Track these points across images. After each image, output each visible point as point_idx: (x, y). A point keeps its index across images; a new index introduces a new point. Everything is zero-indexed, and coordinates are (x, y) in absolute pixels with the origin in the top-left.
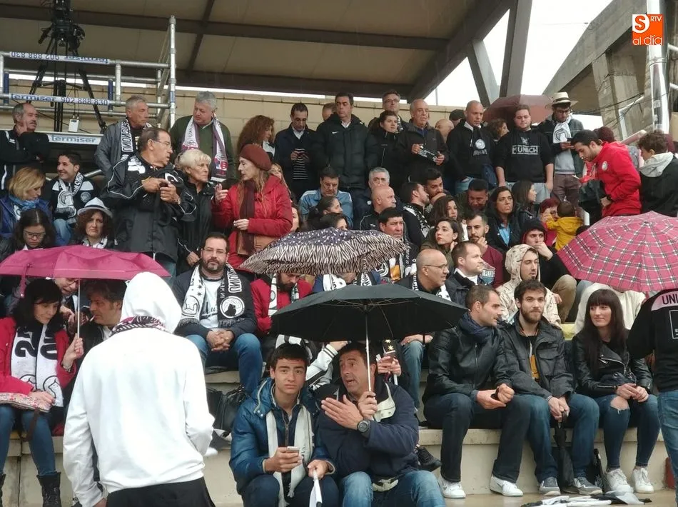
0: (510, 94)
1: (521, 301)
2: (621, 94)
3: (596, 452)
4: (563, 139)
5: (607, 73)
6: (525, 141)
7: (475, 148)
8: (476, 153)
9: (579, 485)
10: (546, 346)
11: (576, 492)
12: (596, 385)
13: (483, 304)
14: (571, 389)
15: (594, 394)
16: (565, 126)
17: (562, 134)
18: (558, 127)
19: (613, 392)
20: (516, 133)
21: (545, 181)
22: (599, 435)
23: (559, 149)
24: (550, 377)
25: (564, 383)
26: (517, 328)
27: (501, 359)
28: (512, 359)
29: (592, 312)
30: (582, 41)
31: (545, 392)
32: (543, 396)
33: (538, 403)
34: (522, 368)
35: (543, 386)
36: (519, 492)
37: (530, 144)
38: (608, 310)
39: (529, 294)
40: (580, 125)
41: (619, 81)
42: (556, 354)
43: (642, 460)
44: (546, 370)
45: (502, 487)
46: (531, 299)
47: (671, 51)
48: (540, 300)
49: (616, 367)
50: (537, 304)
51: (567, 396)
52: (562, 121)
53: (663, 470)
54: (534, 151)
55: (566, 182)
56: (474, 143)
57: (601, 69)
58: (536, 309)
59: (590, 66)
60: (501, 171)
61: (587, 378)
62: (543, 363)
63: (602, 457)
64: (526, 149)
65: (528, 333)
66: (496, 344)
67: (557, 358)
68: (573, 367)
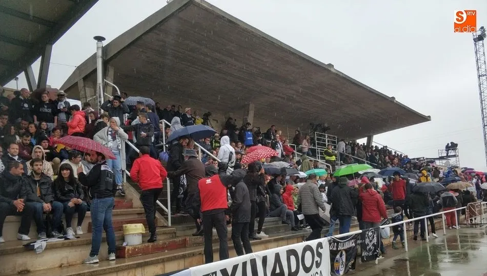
0: (41, 87)
1: (33, 167)
2: (88, 94)
3: (62, 222)
4: (62, 107)
5: (83, 86)
6: (46, 107)
7: (23, 107)
8: (24, 108)
9: (54, 234)
10: (43, 183)
11: (53, 236)
12: (64, 198)
13: (16, 168)
14: (53, 200)
15: (62, 201)
16: (63, 103)
17: (61, 105)
18: (60, 103)
19: (69, 201)
20: (42, 103)
21: (54, 122)
22: (64, 216)
23: (60, 111)
24: (45, 195)
25: (50, 198)
26: (32, 177)
27: (24, 188)
28: (29, 188)
29: (62, 172)
30: (74, 73)
31: (42, 201)
32: (40, 202)
33: (38, 205)
34: (33, 192)
35: (42, 199)
36: (29, 238)
37: (48, 108)
38: (69, 171)
39: (36, 163)
40: (69, 104)
41: (87, 89)
42: (48, 187)
43: (79, 224)
44: (44, 192)
45: (22, 237)
46: (37, 165)
47: (105, 82)
48: (41, 165)
49: (71, 191)
50: (39, 167)
51: (51, 202)
52: (61, 101)
53: (88, 226)
54: (50, 111)
55: (63, 123)
56: (23, 105)
57: (81, 84)
58: (39, 169)
59: (77, 82)
60: (35, 117)
61: (59, 195)
62: (42, 190)
63: (64, 223)
64: (47, 110)
65: (36, 179)
66: (21, 183)
67: (48, 188)
68: (54, 191)
